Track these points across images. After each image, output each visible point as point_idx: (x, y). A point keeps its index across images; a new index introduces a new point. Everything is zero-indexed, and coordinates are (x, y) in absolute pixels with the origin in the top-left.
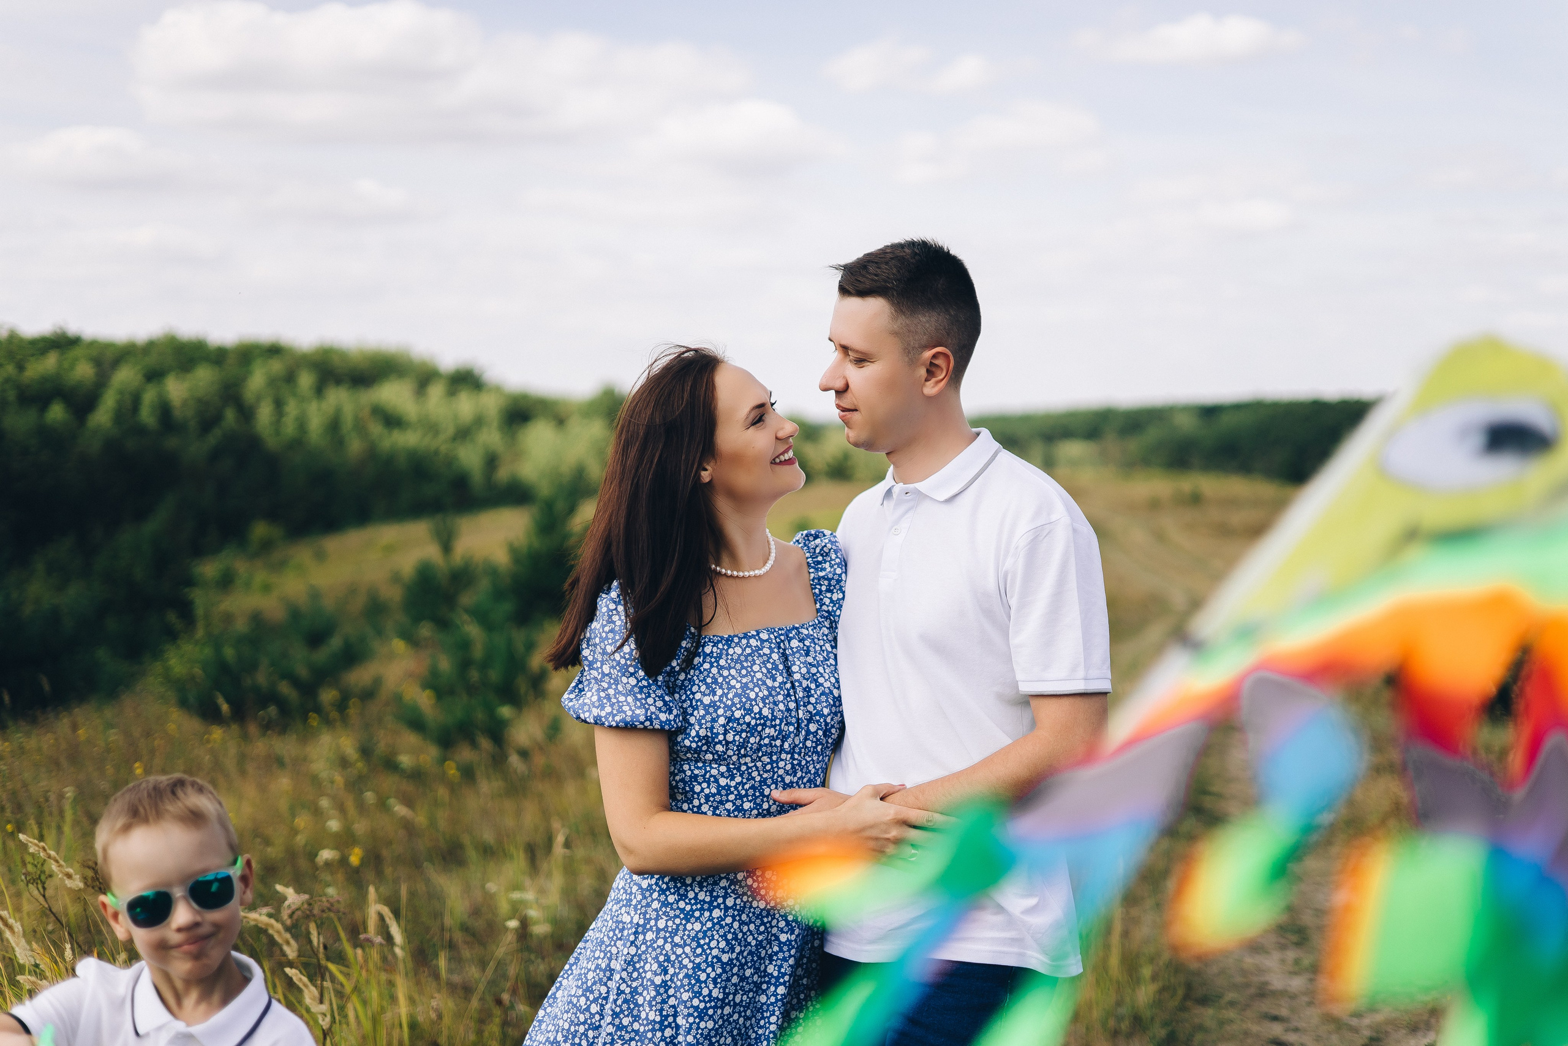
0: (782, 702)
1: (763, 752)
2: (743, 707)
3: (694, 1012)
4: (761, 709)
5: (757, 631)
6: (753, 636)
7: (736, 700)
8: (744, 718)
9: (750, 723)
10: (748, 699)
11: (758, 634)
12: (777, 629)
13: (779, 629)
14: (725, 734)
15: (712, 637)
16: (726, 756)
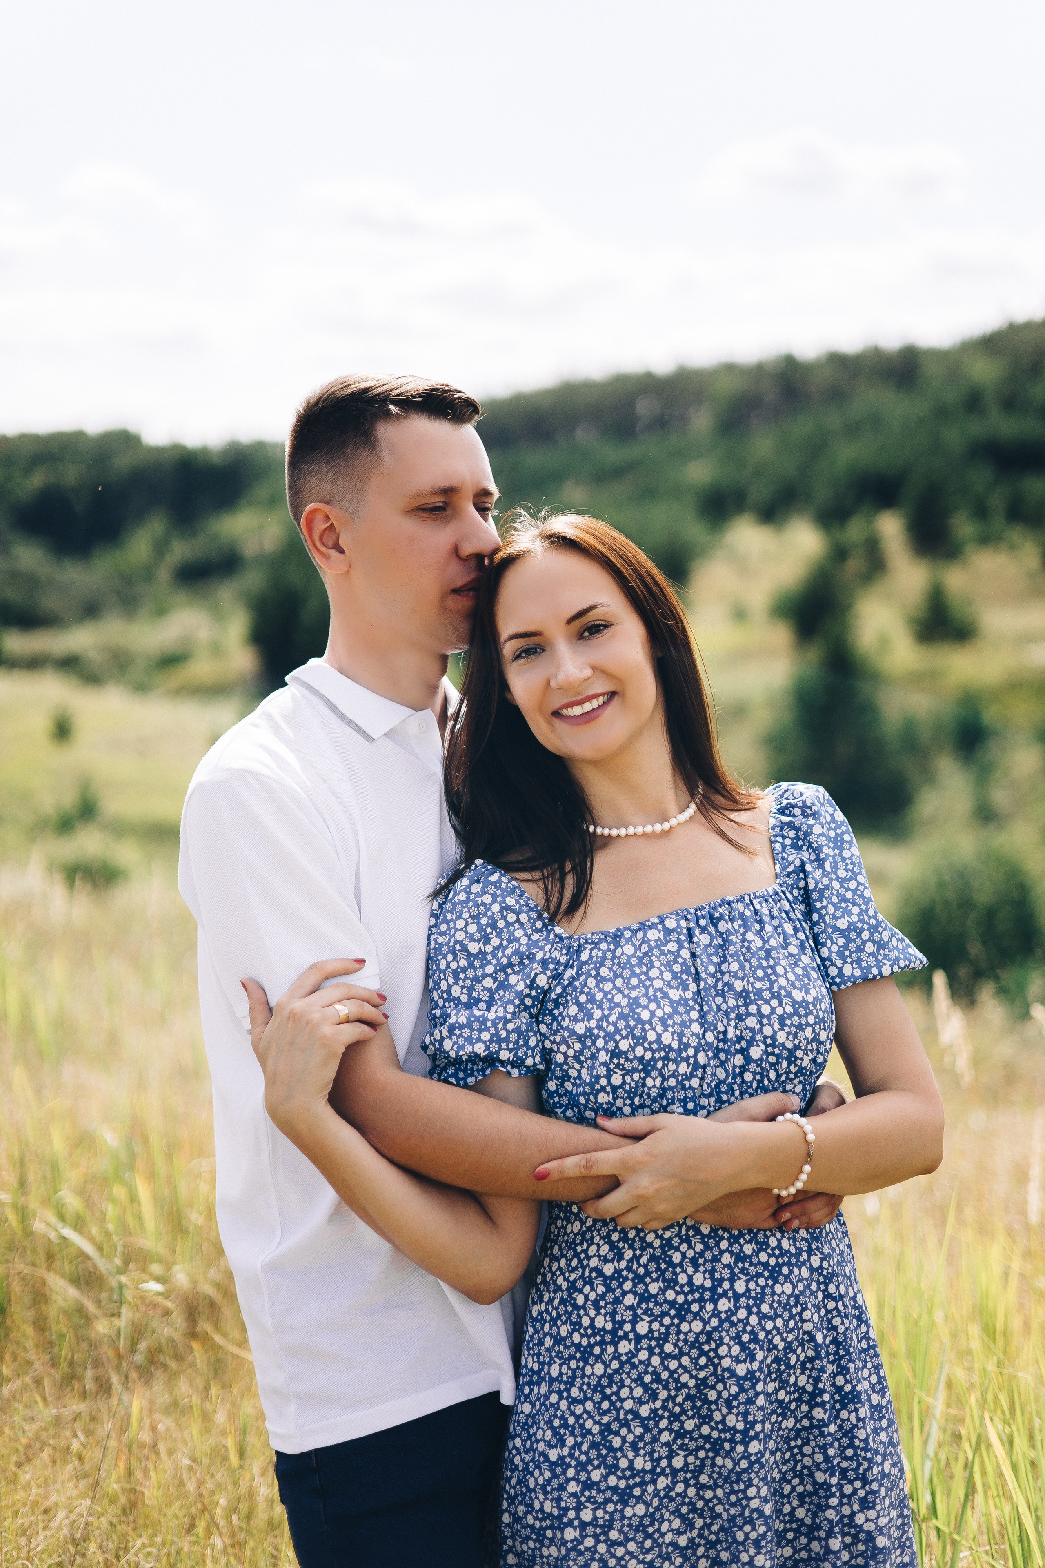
0: (697, 1021)
1: (667, 1099)
2: (631, 1034)
3: (612, 1495)
4: (659, 1036)
5: (660, 917)
6: (653, 926)
7: (621, 1024)
8: (634, 1051)
9: (643, 1057)
10: (639, 1020)
11: (662, 922)
12: (692, 911)
13: (696, 910)
14: (608, 1077)
15: (589, 936)
16: (614, 1108)
